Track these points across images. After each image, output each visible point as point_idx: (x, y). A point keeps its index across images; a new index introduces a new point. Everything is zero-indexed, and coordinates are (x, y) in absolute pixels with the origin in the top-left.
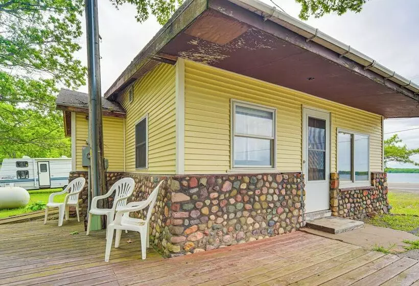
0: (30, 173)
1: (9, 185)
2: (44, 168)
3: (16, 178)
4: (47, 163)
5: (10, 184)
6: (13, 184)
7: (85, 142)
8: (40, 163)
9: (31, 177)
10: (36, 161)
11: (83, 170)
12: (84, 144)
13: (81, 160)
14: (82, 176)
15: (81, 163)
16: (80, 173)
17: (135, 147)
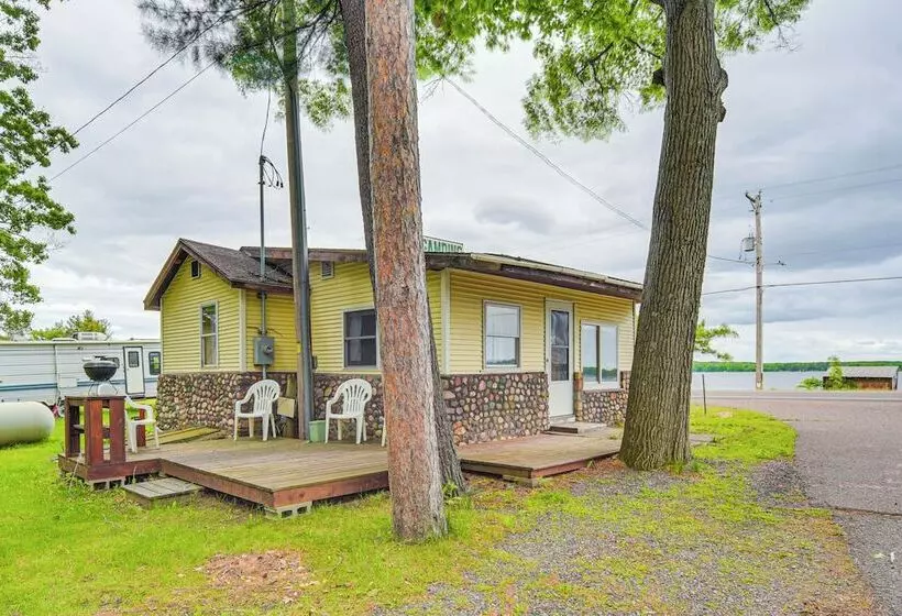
7: (255, 331)
11: (254, 370)
12: (254, 333)
13: (251, 356)
14: (254, 378)
15: (251, 360)
16: (251, 374)
17: (342, 339)
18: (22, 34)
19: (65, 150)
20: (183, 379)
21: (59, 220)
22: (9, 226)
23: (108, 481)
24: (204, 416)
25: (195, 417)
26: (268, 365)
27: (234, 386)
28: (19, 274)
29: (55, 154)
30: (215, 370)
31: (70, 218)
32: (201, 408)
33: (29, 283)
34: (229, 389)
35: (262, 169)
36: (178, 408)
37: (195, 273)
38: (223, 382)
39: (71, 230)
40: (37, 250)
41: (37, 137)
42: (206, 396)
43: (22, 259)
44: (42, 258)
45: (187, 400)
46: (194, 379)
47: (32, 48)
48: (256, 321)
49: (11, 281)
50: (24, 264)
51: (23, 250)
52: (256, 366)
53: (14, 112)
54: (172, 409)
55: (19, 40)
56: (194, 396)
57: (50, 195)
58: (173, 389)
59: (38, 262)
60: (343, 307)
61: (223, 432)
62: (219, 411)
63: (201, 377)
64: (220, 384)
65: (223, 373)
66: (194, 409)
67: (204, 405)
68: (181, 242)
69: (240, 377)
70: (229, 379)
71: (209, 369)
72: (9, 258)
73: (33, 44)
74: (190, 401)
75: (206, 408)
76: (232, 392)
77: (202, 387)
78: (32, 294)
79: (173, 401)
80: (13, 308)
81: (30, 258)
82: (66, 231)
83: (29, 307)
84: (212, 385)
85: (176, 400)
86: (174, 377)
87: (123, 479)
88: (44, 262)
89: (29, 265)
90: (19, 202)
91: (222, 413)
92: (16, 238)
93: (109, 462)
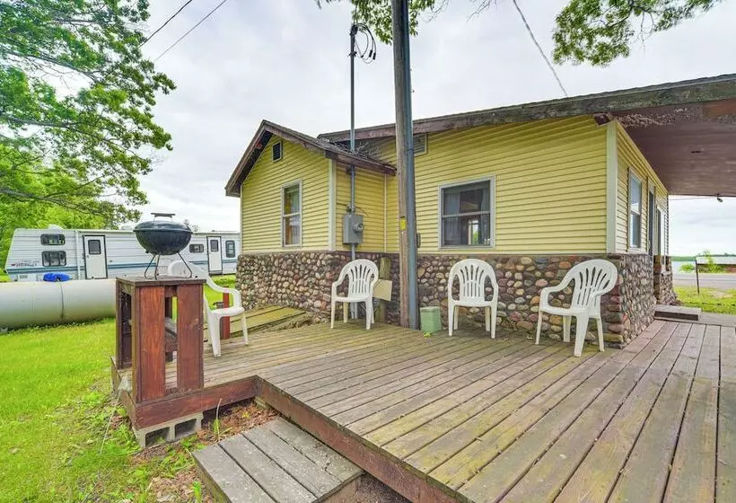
0: (69, 255)
1: (26, 277)
2: (95, 247)
3: (40, 265)
4: (101, 239)
5: (29, 275)
6: (34, 275)
7: (345, 208)
8: (87, 239)
9: (70, 263)
10: (81, 234)
11: (342, 249)
12: (343, 210)
13: (340, 234)
14: (343, 257)
15: (340, 239)
16: (340, 253)
17: (439, 216)
18: (136, 9)
19: (166, 92)
20: (262, 259)
21: (160, 139)
22: (121, 143)
23: (171, 424)
24: (285, 296)
25: (276, 297)
26: (356, 245)
27: (322, 266)
28: (131, 183)
29: (158, 94)
30: (298, 250)
31: (168, 137)
32: (282, 287)
33: (139, 189)
34: (315, 268)
35: (353, 41)
36: (257, 286)
37: (277, 156)
38: (309, 261)
39: (169, 148)
40: (145, 165)
41: (146, 82)
42: (288, 276)
43: (133, 171)
44: (148, 170)
45: (267, 279)
46: (275, 259)
47: (144, 19)
48: (345, 199)
49: (126, 189)
50: (134, 176)
51: (134, 165)
52: (345, 244)
53: (127, 60)
54: (252, 287)
55: (134, 13)
56: (274, 275)
57: (153, 121)
58: (252, 268)
59: (145, 173)
60: (439, 184)
61: (309, 314)
62: (303, 292)
63: (283, 257)
64: (305, 263)
65: (306, 253)
66: (274, 289)
67: (286, 285)
68: (265, 123)
69: (329, 256)
70: (317, 258)
71: (290, 249)
72: (124, 171)
73: (145, 16)
74: (271, 281)
75: (288, 288)
76: (320, 272)
77: (283, 267)
78: (142, 198)
79: (252, 279)
80: (127, 208)
81: (139, 171)
82: (165, 148)
83: (139, 208)
84: (296, 266)
85: (256, 279)
86: (253, 257)
87: (199, 417)
88: (149, 173)
89: (138, 177)
90: (130, 125)
91: (307, 294)
92: (129, 154)
93: (176, 390)
